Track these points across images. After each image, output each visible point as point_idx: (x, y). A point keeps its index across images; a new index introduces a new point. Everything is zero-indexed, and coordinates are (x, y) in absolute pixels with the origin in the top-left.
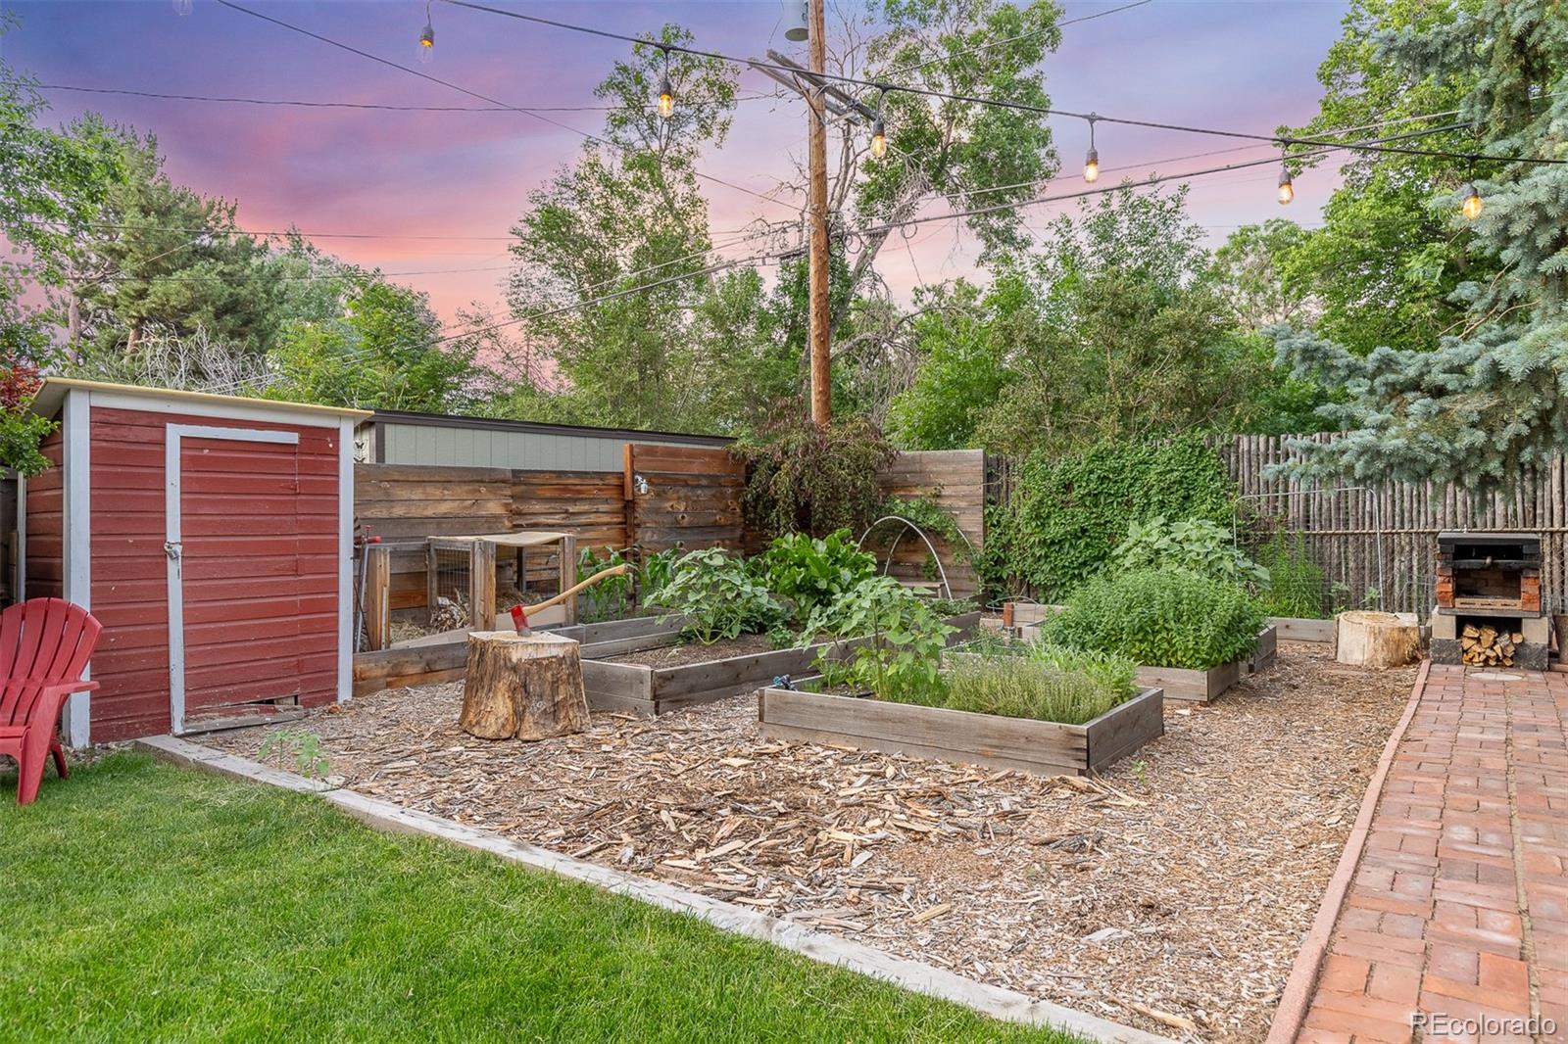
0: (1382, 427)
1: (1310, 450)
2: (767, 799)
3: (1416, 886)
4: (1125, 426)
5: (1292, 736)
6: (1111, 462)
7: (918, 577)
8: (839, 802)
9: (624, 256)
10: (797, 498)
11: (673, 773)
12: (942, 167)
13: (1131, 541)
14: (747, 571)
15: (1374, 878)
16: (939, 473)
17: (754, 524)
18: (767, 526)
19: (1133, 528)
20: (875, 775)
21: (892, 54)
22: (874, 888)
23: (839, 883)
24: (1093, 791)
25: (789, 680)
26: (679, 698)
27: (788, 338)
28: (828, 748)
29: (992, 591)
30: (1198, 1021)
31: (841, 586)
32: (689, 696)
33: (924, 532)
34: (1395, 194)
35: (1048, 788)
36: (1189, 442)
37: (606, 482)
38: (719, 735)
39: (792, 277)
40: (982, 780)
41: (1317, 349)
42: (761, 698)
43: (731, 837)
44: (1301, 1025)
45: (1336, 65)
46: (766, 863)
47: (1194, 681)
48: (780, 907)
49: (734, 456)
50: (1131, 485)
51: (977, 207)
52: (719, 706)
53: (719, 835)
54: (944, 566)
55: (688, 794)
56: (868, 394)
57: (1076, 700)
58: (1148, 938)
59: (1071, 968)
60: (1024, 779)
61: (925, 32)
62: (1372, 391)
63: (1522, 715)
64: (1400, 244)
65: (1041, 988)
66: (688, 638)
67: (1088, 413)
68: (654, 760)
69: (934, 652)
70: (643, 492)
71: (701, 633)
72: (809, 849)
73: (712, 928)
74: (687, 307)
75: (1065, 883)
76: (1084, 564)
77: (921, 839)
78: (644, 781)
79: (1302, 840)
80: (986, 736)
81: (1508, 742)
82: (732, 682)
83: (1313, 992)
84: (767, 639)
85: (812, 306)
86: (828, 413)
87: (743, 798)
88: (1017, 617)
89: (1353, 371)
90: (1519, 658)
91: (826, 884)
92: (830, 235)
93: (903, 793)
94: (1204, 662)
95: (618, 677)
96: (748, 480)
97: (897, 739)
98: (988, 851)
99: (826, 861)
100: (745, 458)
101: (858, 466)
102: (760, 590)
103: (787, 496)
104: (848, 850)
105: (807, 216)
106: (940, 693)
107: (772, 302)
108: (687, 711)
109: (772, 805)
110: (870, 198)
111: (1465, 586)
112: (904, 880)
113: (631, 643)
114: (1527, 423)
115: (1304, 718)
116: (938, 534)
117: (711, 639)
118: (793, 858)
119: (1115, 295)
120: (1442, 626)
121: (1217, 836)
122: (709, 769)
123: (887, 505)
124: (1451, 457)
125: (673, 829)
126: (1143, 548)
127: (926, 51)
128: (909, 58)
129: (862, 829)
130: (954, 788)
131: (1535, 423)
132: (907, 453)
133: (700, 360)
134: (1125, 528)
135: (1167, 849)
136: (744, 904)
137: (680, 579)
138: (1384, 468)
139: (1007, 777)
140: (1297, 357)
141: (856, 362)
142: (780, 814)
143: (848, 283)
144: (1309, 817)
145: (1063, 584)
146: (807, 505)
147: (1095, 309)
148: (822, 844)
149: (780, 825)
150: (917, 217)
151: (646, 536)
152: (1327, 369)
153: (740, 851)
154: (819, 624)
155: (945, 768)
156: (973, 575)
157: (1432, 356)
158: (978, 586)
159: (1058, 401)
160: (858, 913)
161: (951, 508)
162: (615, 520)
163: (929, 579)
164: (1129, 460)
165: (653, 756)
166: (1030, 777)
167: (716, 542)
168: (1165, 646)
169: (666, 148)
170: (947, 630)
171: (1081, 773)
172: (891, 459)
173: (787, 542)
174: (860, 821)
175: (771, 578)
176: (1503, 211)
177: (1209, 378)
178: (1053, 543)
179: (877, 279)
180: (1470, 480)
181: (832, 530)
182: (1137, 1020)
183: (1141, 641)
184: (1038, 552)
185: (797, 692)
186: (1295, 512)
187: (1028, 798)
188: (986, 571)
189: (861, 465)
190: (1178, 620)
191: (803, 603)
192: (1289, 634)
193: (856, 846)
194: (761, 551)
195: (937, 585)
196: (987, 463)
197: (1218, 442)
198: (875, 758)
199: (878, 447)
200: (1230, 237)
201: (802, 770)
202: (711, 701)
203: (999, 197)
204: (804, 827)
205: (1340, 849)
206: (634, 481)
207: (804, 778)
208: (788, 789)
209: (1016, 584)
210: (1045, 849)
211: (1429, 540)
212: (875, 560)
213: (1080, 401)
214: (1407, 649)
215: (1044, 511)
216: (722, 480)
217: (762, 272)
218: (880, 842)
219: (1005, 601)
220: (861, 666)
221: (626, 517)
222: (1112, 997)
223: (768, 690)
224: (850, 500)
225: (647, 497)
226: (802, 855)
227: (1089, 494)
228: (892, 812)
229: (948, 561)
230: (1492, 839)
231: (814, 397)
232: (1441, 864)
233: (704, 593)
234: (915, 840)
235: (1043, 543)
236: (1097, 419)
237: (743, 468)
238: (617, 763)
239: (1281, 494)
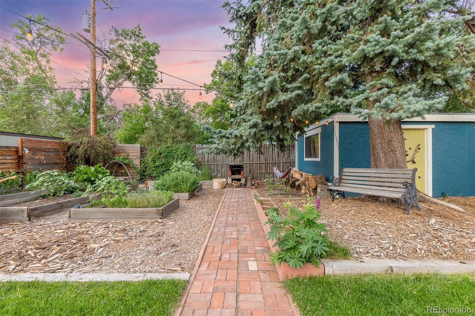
0: (219, 144)
1: (207, 148)
2: (70, 240)
3: (222, 230)
4: (173, 141)
5: (204, 204)
6: (170, 149)
7: (122, 176)
8: (94, 237)
9: (21, 80)
10: (85, 156)
11: (34, 238)
12: (130, 75)
13: (174, 166)
14: (67, 176)
15: (216, 230)
16: (128, 150)
17: (70, 163)
18: (75, 163)
19: (174, 163)
20: (106, 228)
21: (117, 44)
22: (103, 257)
23: (93, 259)
24: (163, 222)
25: (80, 206)
26: (39, 215)
27: (84, 112)
28: (92, 223)
29: (142, 178)
30: (182, 268)
31: (99, 179)
32: (43, 214)
33: (124, 165)
34: (224, 101)
35: (152, 223)
36: (186, 145)
37: (10, 150)
38: (54, 224)
39: (86, 96)
40: (136, 224)
41: (208, 128)
42: (70, 212)
43: (56, 253)
44: (201, 262)
45: (214, 74)
46: (68, 258)
47: (186, 195)
48: (72, 270)
49: (63, 143)
50: (174, 154)
51: (140, 87)
52: (55, 216)
53: (51, 254)
54: (130, 173)
55: (40, 244)
56: (109, 129)
57: (160, 202)
58: (172, 252)
59: (155, 264)
60: (147, 222)
61: (126, 41)
62: (218, 137)
63: (240, 196)
64: (225, 110)
65: (147, 271)
66: (44, 197)
67: (165, 138)
68: (27, 236)
69: (124, 194)
70: (26, 153)
71: (49, 195)
72: (83, 251)
73: (45, 282)
74: (46, 99)
75: (155, 244)
76: (164, 171)
77: (118, 242)
78: (22, 243)
79: (204, 225)
80: (138, 213)
81: (238, 201)
82: (60, 208)
83: (204, 255)
84: (73, 195)
85: (91, 104)
86: (97, 133)
87: (62, 241)
88: (148, 184)
89: (215, 133)
90: (240, 186)
91: (89, 260)
92: (97, 87)
93: (114, 231)
94: (188, 191)
95: (13, 212)
96: (68, 150)
97: (113, 217)
98: (136, 241)
99: (89, 254)
100: (68, 144)
101: (105, 147)
102: (71, 181)
103: (82, 155)
104: (96, 249)
105: (90, 80)
106: (126, 204)
107: (78, 101)
108: (42, 219)
109: (72, 241)
110: (110, 79)
111: (233, 173)
112: (113, 253)
113: (20, 200)
114: (240, 144)
115: (206, 200)
116: (128, 165)
117: (53, 196)
118: (78, 255)
119: (171, 112)
120: (230, 181)
121: (188, 227)
122: (50, 235)
123: (114, 158)
124: (229, 150)
125: (33, 255)
126: (177, 167)
127: (126, 46)
128: (121, 47)
129: (101, 243)
130: (128, 227)
131: (241, 144)
132: (119, 145)
133: (51, 115)
134: (173, 163)
135: (178, 232)
136: (59, 272)
137: (41, 179)
138: (219, 152)
139: (143, 222)
140: (205, 129)
141: (106, 121)
142: (74, 244)
143: (103, 100)
144: (206, 220)
145: (159, 176)
146: (89, 157)
147: (167, 115)
148: (88, 249)
149: (74, 246)
150: (123, 86)
151: (27, 167)
152: (210, 132)
153: (59, 257)
154: (90, 190)
155: (127, 222)
156: (137, 175)
157: (227, 131)
158: (139, 177)
159: (159, 134)
160: (98, 265)
161: (131, 158)
162: (14, 162)
163: (126, 176)
164: (174, 148)
165: (26, 235)
166: (148, 221)
167: (56, 168)
168: (180, 188)
169: (39, 50)
170: (128, 189)
171: (160, 218)
172: (115, 146)
173: (81, 168)
174: (101, 241)
175: (76, 178)
176: (236, 107)
177: (190, 132)
178: (157, 167)
179: (111, 100)
180: (233, 154)
181: (96, 164)
182: (169, 271)
183: (175, 188)
184: (153, 169)
185: (82, 209)
186: (206, 160)
187: (147, 226)
188: (141, 173)
189: (106, 147)
190: (183, 183)
191: (86, 184)
192: (205, 184)
193: (99, 247)
194: (72, 170)
195: (128, 177)
196: (141, 148)
197: (192, 145)
198: (106, 223)
199: (111, 143)
200: (196, 104)
201: (83, 230)
202: (52, 214)
203: (145, 85)
204: (82, 245)
205: (210, 225)
206: (23, 150)
207: (84, 232)
208: (78, 236)
209: (148, 176)
210: (150, 238)
211: (228, 165)
212: (109, 172)
213: (163, 134)
214: (224, 185)
215: (155, 159)
216: (59, 150)
217: (75, 92)
218: (106, 245)
219: (145, 180)
220: (103, 200)
221: (19, 161)
222: (163, 268)
223: (72, 209)
224: (102, 156)
225: (28, 155)
226: (81, 254)
227: (165, 156)
228: (110, 236)
229: (131, 171)
230: (235, 219)
231: (92, 129)
232: (227, 225)
233: (50, 183)
234: (117, 242)
235: (155, 167)
236: (167, 139)
237: (67, 147)
238: (10, 239)
239: (204, 156)
